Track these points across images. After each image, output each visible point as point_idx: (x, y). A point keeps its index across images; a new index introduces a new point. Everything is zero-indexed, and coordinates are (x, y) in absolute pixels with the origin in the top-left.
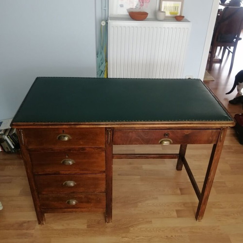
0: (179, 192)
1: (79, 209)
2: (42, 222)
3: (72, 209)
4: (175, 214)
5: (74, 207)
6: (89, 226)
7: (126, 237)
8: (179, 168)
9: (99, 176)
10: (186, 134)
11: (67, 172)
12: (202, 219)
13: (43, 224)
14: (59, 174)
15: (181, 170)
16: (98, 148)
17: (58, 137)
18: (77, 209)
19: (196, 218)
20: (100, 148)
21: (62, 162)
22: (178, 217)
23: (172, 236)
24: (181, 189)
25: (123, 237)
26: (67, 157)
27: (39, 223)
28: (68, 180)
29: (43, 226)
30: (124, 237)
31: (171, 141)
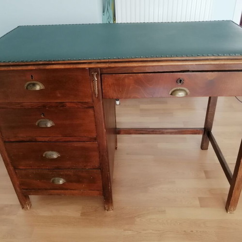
0: (203, 175)
1: (69, 191)
2: (25, 206)
3: (60, 191)
4: (197, 203)
5: (61, 187)
6: (83, 214)
7: (130, 230)
8: (203, 147)
9: (88, 144)
10: (209, 79)
11: (47, 139)
12: (234, 210)
13: (27, 208)
14: (36, 141)
15: (207, 149)
16: (82, 103)
17: (26, 86)
18: (66, 191)
19: (227, 209)
20: (86, 103)
21: (37, 124)
22: (201, 207)
23: (192, 231)
24: (206, 172)
25: (125, 230)
26: (42, 116)
27: (23, 208)
28: (48, 151)
29: (27, 211)
30: (128, 230)
31: (188, 91)
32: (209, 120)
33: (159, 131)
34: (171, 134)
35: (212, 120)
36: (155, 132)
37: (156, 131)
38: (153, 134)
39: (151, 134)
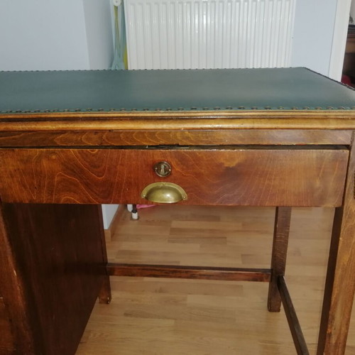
15: (279, 311)
31: (182, 191)
32: (278, 255)
33: (186, 272)
34: (208, 279)
35: (284, 255)
36: (178, 274)
37: (180, 272)
38: (175, 277)
39: (171, 277)
